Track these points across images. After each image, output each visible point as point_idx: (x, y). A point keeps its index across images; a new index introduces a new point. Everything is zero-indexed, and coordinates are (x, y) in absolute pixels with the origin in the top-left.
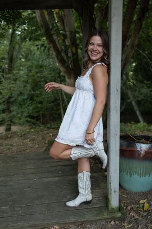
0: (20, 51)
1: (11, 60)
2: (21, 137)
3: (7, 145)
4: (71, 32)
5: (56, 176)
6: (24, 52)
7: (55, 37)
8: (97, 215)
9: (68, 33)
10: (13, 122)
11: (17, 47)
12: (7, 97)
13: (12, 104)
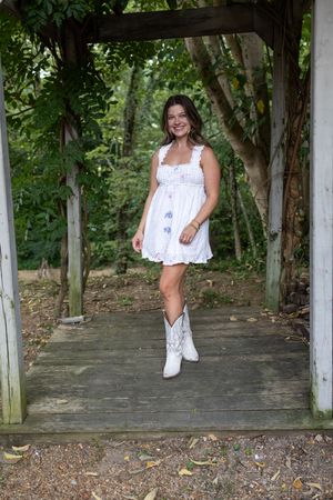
0: (148, 108)
1: (131, 127)
2: (150, 284)
4: (256, 69)
6: (156, 109)
7: (222, 81)
10: (132, 260)
13: (131, 220)
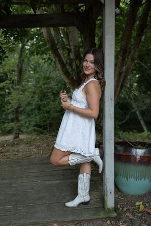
0: (28, 64)
1: (21, 72)
2: (27, 144)
3: (13, 151)
4: (75, 46)
5: (57, 180)
6: (32, 65)
7: (60, 51)
8: (94, 214)
9: (72, 48)
10: (21, 131)
11: (26, 60)
12: (16, 107)
13: (21, 113)
